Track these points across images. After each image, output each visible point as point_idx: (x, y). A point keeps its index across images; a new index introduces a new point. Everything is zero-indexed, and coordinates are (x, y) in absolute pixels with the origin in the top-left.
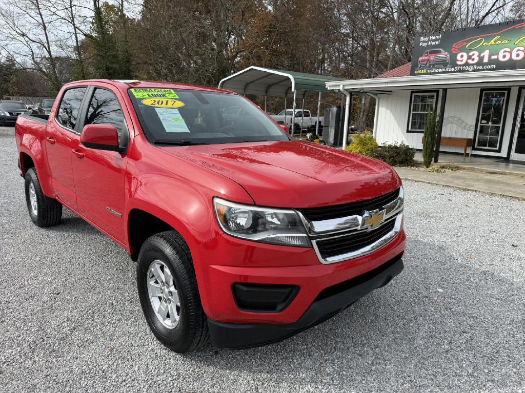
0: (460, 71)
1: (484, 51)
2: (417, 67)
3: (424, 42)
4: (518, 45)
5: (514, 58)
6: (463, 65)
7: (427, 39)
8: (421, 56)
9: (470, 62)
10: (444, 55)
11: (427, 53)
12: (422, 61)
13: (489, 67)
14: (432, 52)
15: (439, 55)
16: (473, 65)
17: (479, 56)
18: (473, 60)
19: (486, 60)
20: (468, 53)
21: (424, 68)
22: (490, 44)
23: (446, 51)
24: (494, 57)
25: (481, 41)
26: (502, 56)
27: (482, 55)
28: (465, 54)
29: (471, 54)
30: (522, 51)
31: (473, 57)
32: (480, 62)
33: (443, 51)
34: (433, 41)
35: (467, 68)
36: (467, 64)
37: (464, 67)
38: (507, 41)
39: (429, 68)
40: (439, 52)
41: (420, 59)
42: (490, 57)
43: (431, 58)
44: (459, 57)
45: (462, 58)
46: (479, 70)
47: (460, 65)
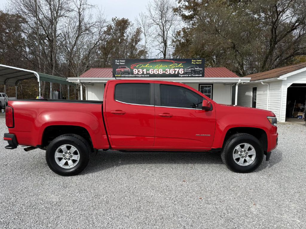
0: (135, 77)
1: (144, 69)
2: (116, 73)
3: (117, 62)
4: (156, 68)
5: (160, 73)
6: (136, 74)
7: (119, 61)
8: (117, 68)
9: (139, 73)
10: (127, 69)
11: (120, 67)
12: (118, 71)
13: (146, 76)
14: (122, 67)
15: (125, 69)
16: (140, 74)
17: (142, 71)
18: (140, 72)
19: (145, 73)
20: (138, 69)
21: (119, 74)
22: (145, 67)
23: (128, 67)
24: (148, 72)
25: (142, 65)
26: (151, 72)
27: (143, 71)
28: (137, 70)
29: (139, 70)
32: (143, 74)
33: (127, 67)
34: (122, 62)
35: (138, 75)
36: (138, 74)
38: (151, 66)
39: (122, 74)
40: (125, 68)
41: (117, 70)
42: (146, 72)
43: (122, 70)
44: (134, 70)
45: (135, 71)
46: (143, 77)
47: (135, 74)
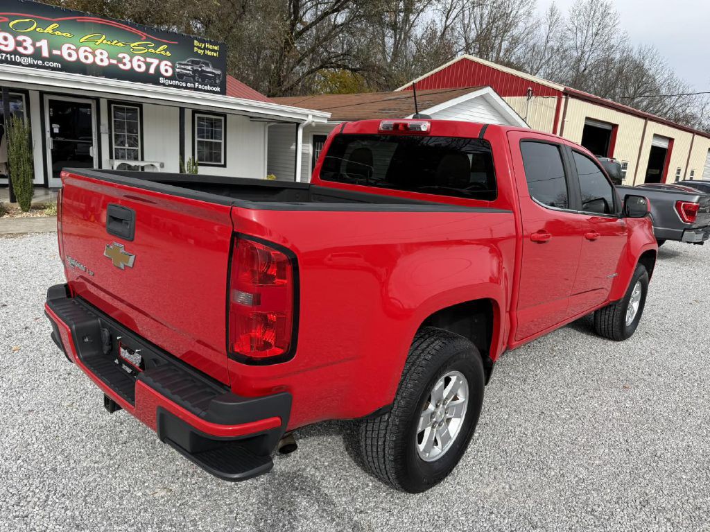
0: (8, 61)
1: (40, 40)
4: (84, 44)
6: (11, 53)
9: (21, 50)
13: (51, 64)
16: (27, 56)
17: (33, 45)
18: (25, 48)
19: (45, 53)
20: (15, 37)
22: (45, 31)
24: (56, 52)
25: (31, 24)
26: (67, 52)
27: (38, 45)
28: (10, 37)
29: (20, 38)
30: (90, 52)
31: (25, 44)
32: (37, 54)
35: (18, 59)
36: (16, 52)
37: (13, 56)
38: (69, 35)
42: (50, 50)
45: (6, 41)
46: (38, 67)
47: (6, 53)
